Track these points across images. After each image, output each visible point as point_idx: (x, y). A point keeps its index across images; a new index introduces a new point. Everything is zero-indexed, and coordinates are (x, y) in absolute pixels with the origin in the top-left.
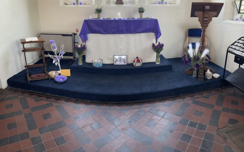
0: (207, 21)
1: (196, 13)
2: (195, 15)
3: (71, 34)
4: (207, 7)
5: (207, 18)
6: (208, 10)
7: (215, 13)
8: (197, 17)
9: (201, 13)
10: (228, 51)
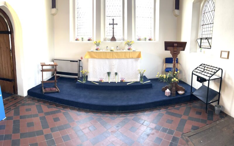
0: (176, 53)
1: (168, 48)
2: (168, 49)
3: (77, 60)
4: (175, 45)
5: (176, 51)
6: (176, 46)
7: (182, 48)
8: (169, 50)
9: (172, 48)
10: (193, 74)
